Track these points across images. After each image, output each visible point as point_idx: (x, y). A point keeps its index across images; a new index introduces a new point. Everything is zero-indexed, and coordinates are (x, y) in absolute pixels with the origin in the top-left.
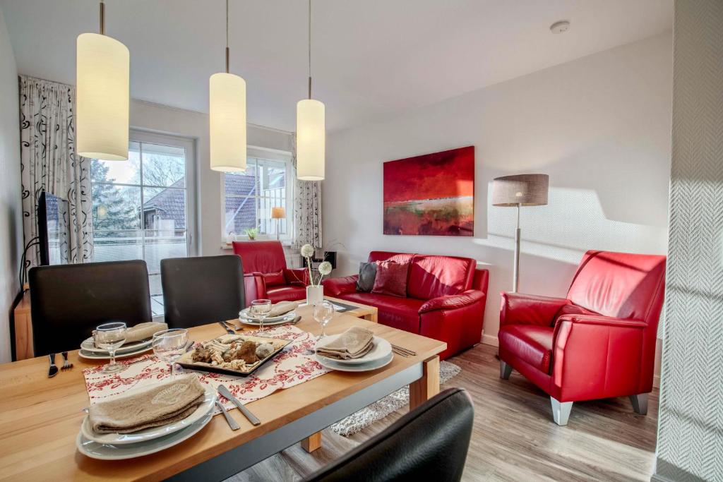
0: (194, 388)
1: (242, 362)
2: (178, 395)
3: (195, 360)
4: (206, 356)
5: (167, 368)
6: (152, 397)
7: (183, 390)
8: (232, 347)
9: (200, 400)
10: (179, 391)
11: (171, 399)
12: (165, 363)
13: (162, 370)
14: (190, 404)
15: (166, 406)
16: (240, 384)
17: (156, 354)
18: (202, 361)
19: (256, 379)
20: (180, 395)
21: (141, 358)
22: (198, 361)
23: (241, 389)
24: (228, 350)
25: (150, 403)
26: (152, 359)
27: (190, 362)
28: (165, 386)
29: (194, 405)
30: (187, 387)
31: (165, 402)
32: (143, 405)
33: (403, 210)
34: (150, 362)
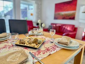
0: (24, 55)
1: (35, 44)
2: (17, 57)
3: (20, 43)
4: (23, 42)
5: (11, 45)
6: (7, 58)
7: (19, 55)
8: (30, 40)
9: (27, 60)
10: (18, 56)
11: (15, 59)
12: (11, 44)
13: (10, 46)
14: (23, 61)
15: (13, 62)
16: (35, 52)
17: (8, 41)
18: (22, 44)
19: (40, 50)
20: (18, 57)
21: (4, 42)
22: (21, 44)
23: (37, 54)
24: (29, 41)
25: (6, 61)
26: (7, 42)
27: (18, 44)
28: (12, 53)
29: (24, 62)
30: (21, 54)
31: (12, 60)
32: (3, 62)
33: (59, 14)
34: (6, 43)
